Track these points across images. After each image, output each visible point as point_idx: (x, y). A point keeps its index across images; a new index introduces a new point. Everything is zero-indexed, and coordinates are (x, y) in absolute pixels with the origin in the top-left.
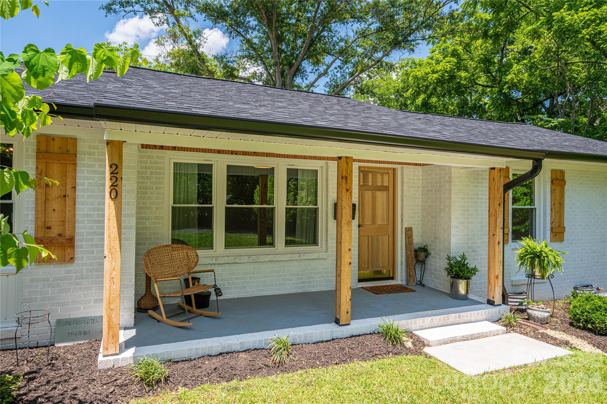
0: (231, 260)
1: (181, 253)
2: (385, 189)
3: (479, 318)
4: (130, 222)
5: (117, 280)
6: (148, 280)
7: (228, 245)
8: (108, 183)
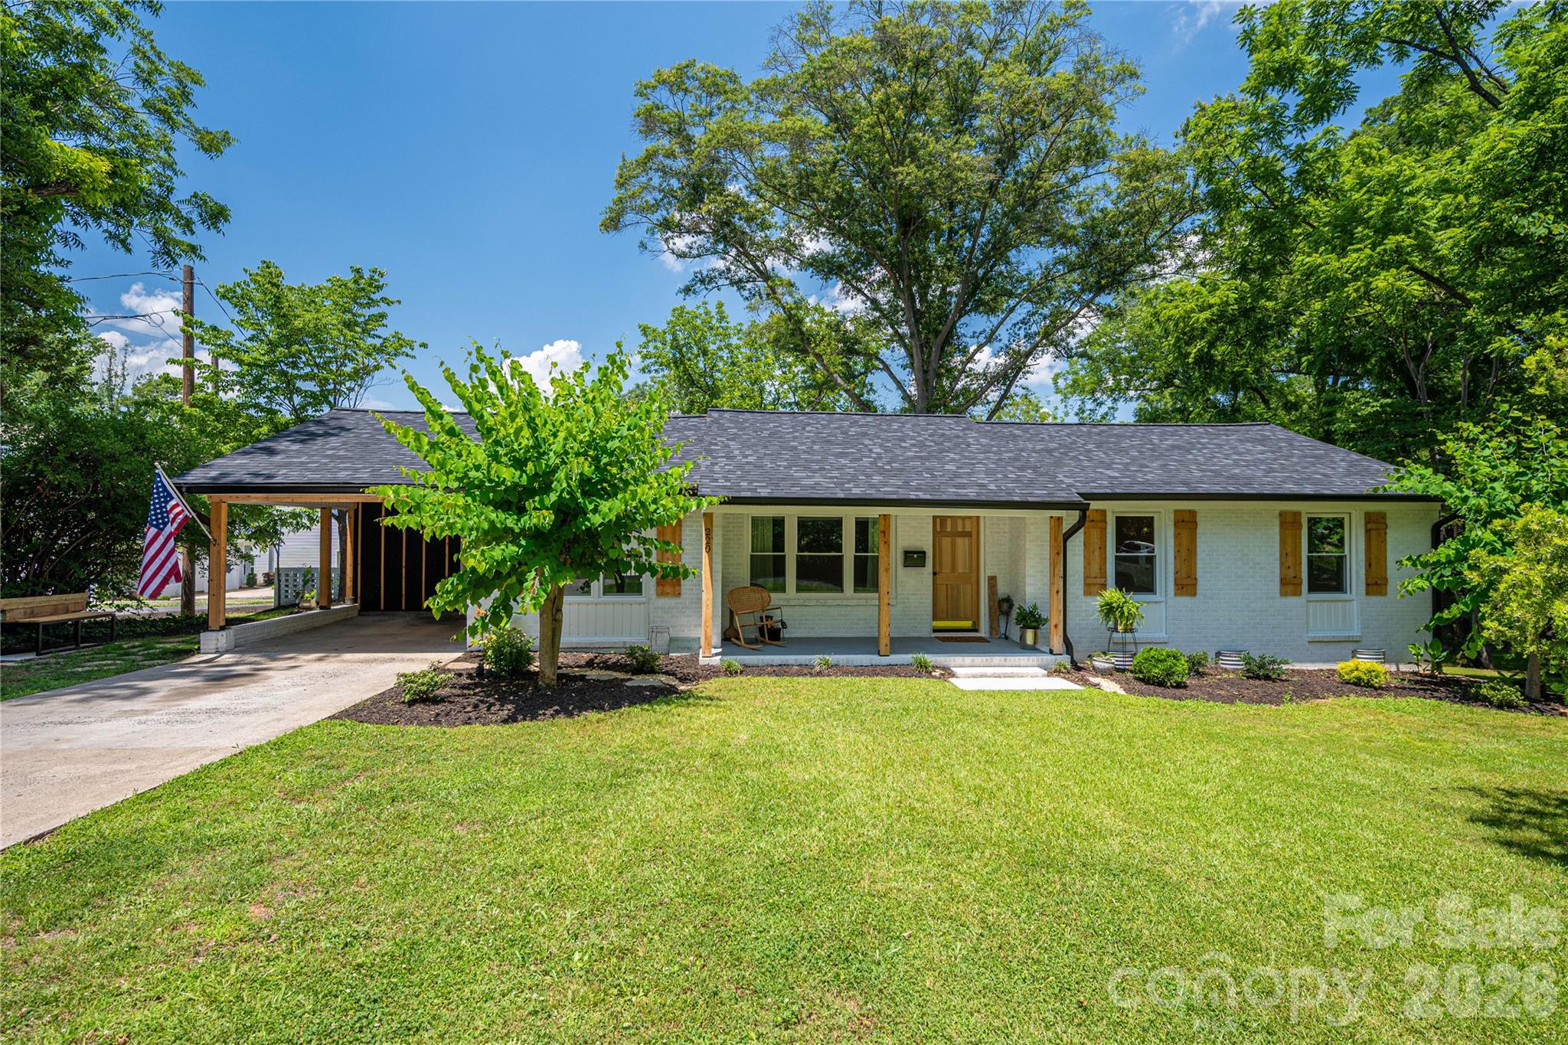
0: (801, 602)
1: (756, 596)
2: (969, 534)
3: (1031, 663)
4: (718, 567)
5: (710, 606)
6: (732, 613)
7: (799, 589)
8: (704, 542)
